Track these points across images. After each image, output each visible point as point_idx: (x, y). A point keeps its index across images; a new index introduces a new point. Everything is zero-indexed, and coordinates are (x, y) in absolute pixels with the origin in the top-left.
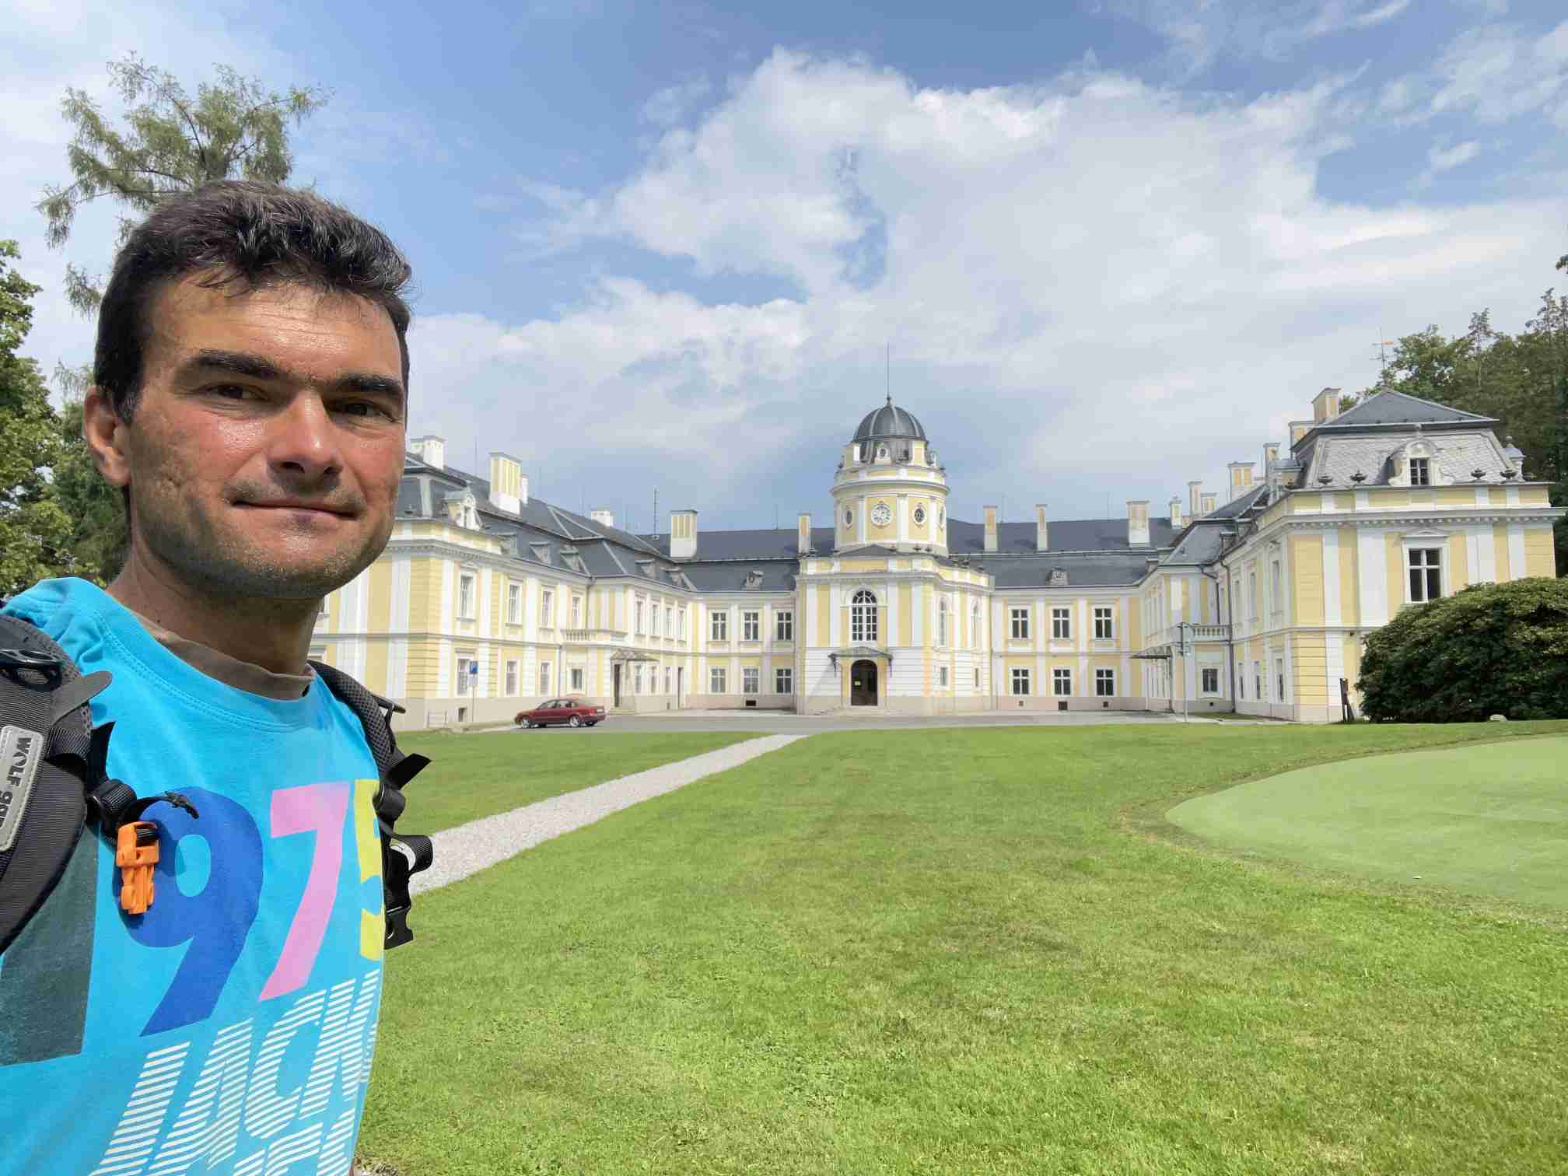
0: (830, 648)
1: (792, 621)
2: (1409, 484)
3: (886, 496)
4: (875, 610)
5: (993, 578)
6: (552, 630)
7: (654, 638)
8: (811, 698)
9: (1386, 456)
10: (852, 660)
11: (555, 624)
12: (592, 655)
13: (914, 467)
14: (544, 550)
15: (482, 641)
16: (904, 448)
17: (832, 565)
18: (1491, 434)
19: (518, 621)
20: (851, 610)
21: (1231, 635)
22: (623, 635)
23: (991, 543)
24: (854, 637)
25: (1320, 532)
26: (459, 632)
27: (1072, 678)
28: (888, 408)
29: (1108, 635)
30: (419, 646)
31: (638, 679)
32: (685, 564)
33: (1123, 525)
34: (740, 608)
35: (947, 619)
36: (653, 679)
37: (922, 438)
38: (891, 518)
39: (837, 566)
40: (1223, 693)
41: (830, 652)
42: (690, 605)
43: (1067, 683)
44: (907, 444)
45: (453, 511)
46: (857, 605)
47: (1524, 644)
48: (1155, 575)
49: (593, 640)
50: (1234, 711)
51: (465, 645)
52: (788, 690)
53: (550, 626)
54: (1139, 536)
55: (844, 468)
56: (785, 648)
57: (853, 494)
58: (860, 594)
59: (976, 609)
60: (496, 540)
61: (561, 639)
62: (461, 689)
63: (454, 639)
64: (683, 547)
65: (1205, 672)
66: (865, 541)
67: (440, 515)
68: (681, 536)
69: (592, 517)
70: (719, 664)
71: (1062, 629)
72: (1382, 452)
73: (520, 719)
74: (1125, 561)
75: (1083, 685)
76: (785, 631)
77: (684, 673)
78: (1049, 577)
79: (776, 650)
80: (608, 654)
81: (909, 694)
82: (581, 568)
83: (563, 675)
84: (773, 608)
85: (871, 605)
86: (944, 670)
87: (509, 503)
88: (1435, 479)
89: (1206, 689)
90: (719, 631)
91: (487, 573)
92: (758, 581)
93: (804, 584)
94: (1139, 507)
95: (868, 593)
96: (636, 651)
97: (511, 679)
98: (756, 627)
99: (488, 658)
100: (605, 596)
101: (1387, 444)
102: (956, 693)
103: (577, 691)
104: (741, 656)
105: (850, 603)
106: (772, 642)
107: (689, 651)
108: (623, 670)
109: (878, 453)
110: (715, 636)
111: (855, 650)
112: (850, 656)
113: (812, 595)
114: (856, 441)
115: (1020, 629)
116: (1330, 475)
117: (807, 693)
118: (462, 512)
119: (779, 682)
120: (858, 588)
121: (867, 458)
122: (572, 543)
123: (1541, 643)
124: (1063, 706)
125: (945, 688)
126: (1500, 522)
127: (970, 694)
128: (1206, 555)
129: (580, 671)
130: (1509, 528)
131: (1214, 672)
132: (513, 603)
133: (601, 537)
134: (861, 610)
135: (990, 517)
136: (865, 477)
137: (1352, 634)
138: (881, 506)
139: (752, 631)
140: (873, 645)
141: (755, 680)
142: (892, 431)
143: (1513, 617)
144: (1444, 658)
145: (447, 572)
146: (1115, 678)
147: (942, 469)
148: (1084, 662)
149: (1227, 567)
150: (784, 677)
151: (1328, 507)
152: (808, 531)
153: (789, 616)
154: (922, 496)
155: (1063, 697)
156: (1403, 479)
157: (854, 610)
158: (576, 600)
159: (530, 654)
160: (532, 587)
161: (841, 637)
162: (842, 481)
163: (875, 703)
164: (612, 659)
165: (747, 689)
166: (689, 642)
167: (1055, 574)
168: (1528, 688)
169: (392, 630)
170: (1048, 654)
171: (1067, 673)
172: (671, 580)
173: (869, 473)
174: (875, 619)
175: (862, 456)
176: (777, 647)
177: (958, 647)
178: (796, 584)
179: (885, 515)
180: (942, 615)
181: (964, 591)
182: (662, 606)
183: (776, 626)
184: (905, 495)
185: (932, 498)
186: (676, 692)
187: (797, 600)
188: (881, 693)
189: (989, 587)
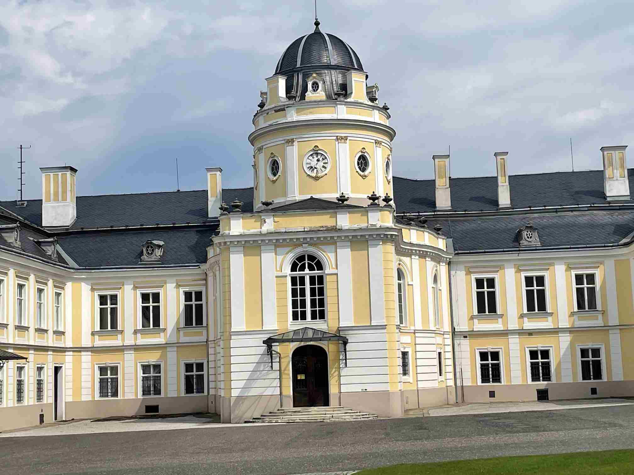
0: (263, 332)
1: (203, 302)
3: (324, 139)
4: (321, 279)
5: (450, 241)
7: (21, 328)
8: (240, 398)
10: (293, 346)
13: (356, 103)
16: (340, 82)
17: (263, 222)
20: (289, 280)
23: (443, 200)
24: (295, 317)
27: (552, 360)
28: (317, 34)
29: (592, 306)
32: (62, 236)
33: (598, 176)
34: (135, 288)
35: (407, 290)
36: (20, 383)
37: (360, 68)
38: (329, 167)
39: (269, 224)
41: (266, 337)
42: (69, 286)
43: (546, 367)
44: (344, 76)
46: (298, 273)
52: (201, 390)
54: (618, 188)
55: (265, 108)
56: (195, 336)
57: (279, 139)
58: (301, 258)
59: (435, 280)
64: (59, 213)
66: (298, 197)
68: (56, 199)
70: (108, 360)
71: (536, 300)
74: (603, 217)
75: (566, 368)
76: (194, 315)
77: (62, 373)
78: (518, 237)
79: (184, 339)
81: (370, 388)
84: (178, 286)
85: (316, 272)
90: (109, 317)
92: (159, 253)
93: (226, 248)
94: (616, 155)
95: (312, 258)
98: (157, 310)
102: (421, 385)
104: (137, 348)
105: (287, 270)
106: (178, 329)
107: (69, 344)
109: (310, 87)
110: (103, 325)
111: (296, 332)
112: (292, 341)
113: (237, 263)
114: (280, 71)
115: (487, 302)
117: (234, 393)
119: (188, 380)
120: (299, 251)
121: (296, 95)
124: (543, 395)
125: (406, 378)
127: (435, 385)
134: (302, 279)
136: (293, 116)
138: (316, 152)
139: (152, 316)
140: (319, 325)
141: (157, 379)
146: (603, 358)
148: (565, 340)
150: (195, 373)
152: (219, 189)
153: (199, 296)
155: (542, 384)
157: (294, 280)
161: (278, 317)
162: (262, 123)
163: (326, 403)
165: (146, 392)
166: (69, 333)
167: (525, 234)
170: (521, 332)
171: (545, 354)
172: (43, 254)
173: (298, 111)
174: (321, 292)
175: (289, 89)
176: (185, 335)
177: (419, 326)
178: (211, 252)
179: (321, 164)
180: (399, 285)
181: (423, 255)
182: (31, 285)
183: (182, 307)
184: (346, 138)
185: (377, 142)
186: (51, 400)
187: (210, 275)
188: (333, 390)
189: (447, 253)
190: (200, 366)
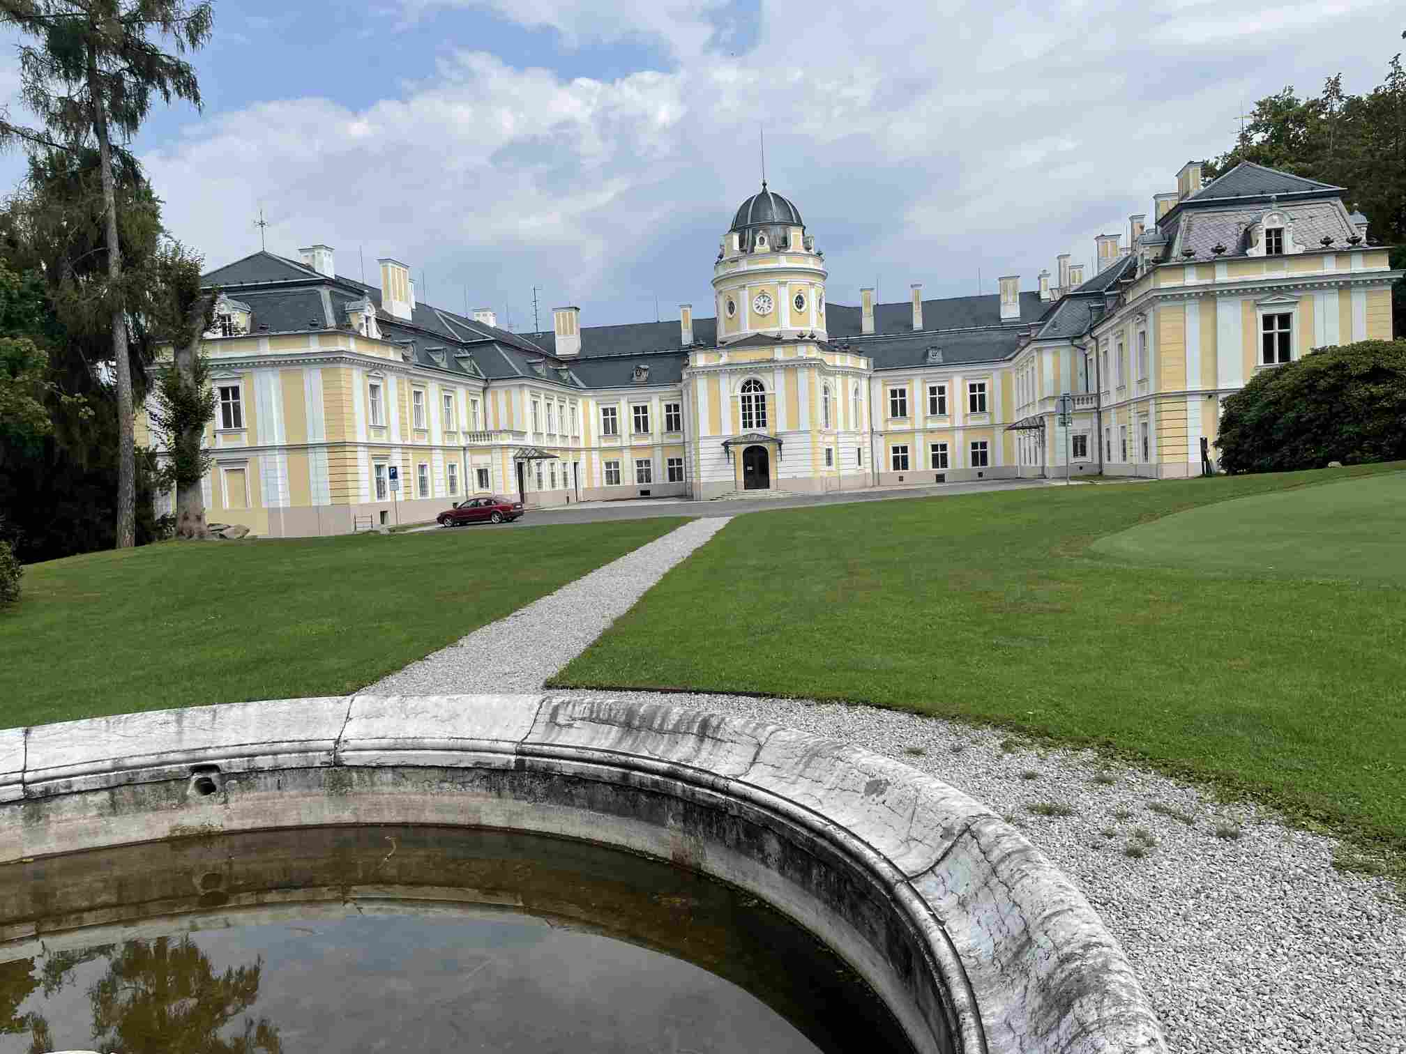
0: (722, 437)
1: (680, 413)
2: (1263, 253)
3: (768, 284)
4: (763, 397)
5: (871, 360)
6: (455, 433)
7: (551, 435)
8: (706, 484)
9: (1244, 227)
10: (744, 447)
11: (458, 425)
12: (497, 455)
13: (794, 253)
14: (441, 356)
15: (396, 446)
16: (782, 235)
17: (721, 356)
18: (1339, 202)
19: (424, 426)
20: (740, 399)
21: (1099, 405)
22: (522, 434)
23: (868, 325)
24: (745, 426)
25: (1182, 303)
26: (374, 440)
27: (949, 451)
28: (764, 192)
29: (983, 409)
30: (341, 455)
31: (539, 475)
32: (573, 361)
33: (995, 301)
34: (629, 402)
35: (831, 403)
36: (553, 474)
37: (799, 224)
38: (772, 306)
39: (725, 358)
40: (1091, 457)
41: (724, 440)
42: (580, 401)
43: (944, 457)
44: (785, 231)
45: (355, 321)
46: (746, 394)
47: (1360, 400)
48: (1027, 350)
49: (495, 441)
50: (1101, 473)
51: (380, 451)
52: (680, 478)
53: (453, 428)
54: (1011, 311)
56: (673, 439)
57: (735, 285)
58: (748, 383)
59: (856, 391)
61: (463, 441)
62: (381, 493)
64: (568, 345)
65: (1075, 438)
66: (748, 331)
67: (344, 327)
68: (565, 333)
69: (476, 319)
70: (612, 457)
71: (938, 406)
72: (1240, 223)
74: (997, 336)
75: (959, 458)
76: (673, 423)
77: (579, 467)
78: (926, 355)
79: (666, 441)
80: (511, 453)
81: (799, 476)
82: (475, 370)
83: (469, 475)
84: (661, 401)
85: (760, 393)
86: (829, 451)
87: (402, 310)
88: (1289, 247)
89: (1075, 454)
90: (610, 426)
91: (392, 379)
92: (645, 375)
93: (693, 375)
94: (1010, 283)
95: (756, 382)
96: (534, 449)
97: (423, 480)
98: (645, 419)
99: (403, 463)
100: (502, 396)
101: (1245, 215)
102: (842, 473)
103: (484, 490)
104: (633, 448)
105: (738, 392)
106: (662, 434)
107: (582, 445)
108: (525, 468)
109: (758, 241)
110: (606, 430)
111: (745, 437)
112: (741, 443)
113: (702, 384)
114: (733, 230)
115: (899, 408)
116: (1194, 249)
117: (703, 480)
118: (364, 321)
119: (671, 471)
120: (746, 378)
121: (746, 247)
122: (465, 346)
123: (1373, 399)
124: (940, 478)
125: (829, 468)
126: (1345, 285)
127: (853, 472)
128: (1075, 328)
129: (486, 470)
130: (1353, 290)
131: (1084, 438)
132: (418, 408)
133: (492, 338)
134: (749, 398)
135: (868, 301)
136: (744, 266)
137: (1210, 397)
138: (763, 294)
139: (641, 424)
140: (763, 431)
141: (648, 471)
142: (770, 218)
143: (1351, 377)
144: (1292, 415)
145: (357, 381)
146: (989, 449)
148: (960, 436)
149: (1096, 339)
150: (675, 466)
151: (1192, 279)
152: (690, 324)
153: (677, 407)
154: (799, 283)
155: (940, 470)
156: (1259, 250)
157: (743, 399)
158: (474, 402)
159: (438, 457)
160: (433, 392)
161: (732, 426)
162: (722, 273)
163: (768, 486)
164: (515, 458)
165: (640, 480)
166: (582, 438)
167: (930, 354)
168: (1362, 437)
169: (310, 441)
170: (925, 431)
171: (944, 447)
172: (560, 378)
173: (748, 264)
174: (763, 407)
175: (741, 245)
176: (668, 437)
177: (841, 428)
178: (685, 377)
179: (766, 304)
180: (826, 399)
181: (845, 374)
182: (555, 404)
183: (664, 418)
184: (786, 283)
185: (811, 284)
186: (573, 487)
187: (685, 392)
188: (772, 477)
189: (868, 369)
190: (679, 461)
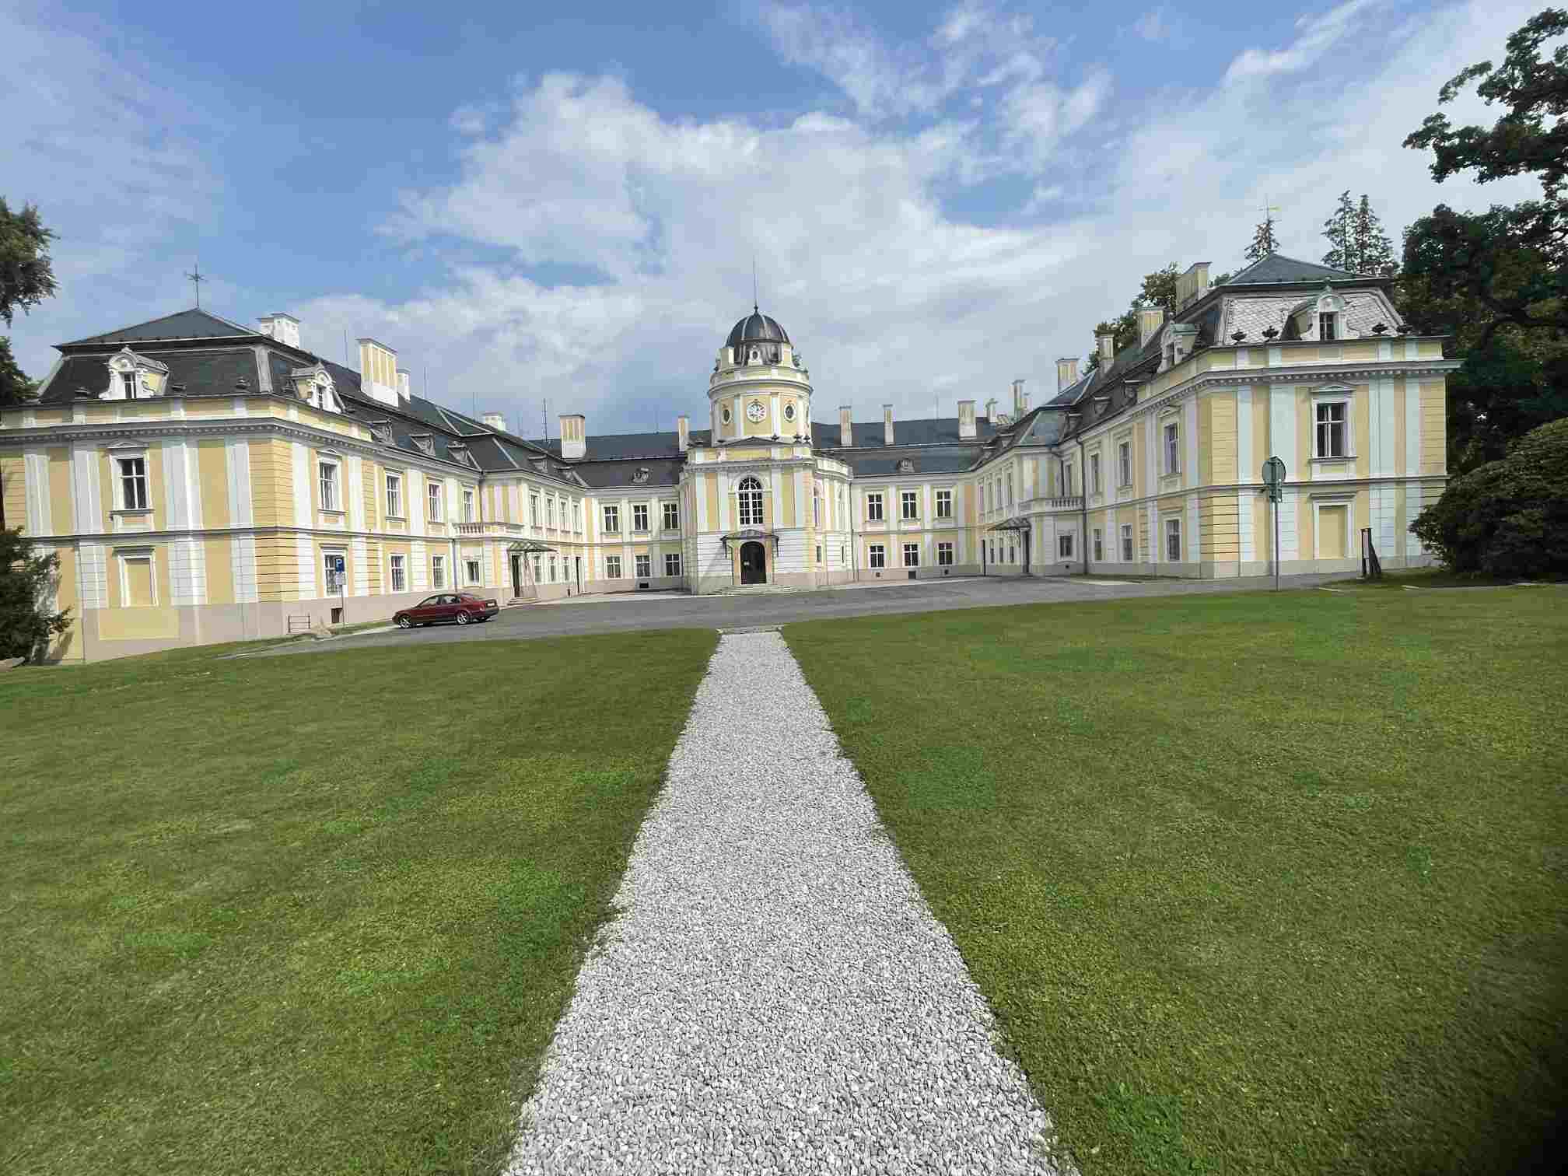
0: (720, 532)
1: (678, 512)
2: (1318, 338)
3: (761, 394)
4: (760, 496)
5: (852, 468)
6: (443, 524)
7: (551, 530)
8: (704, 578)
9: (1287, 314)
10: (741, 542)
11: (446, 517)
12: (488, 548)
13: (784, 368)
14: (426, 443)
15: (356, 535)
16: (773, 350)
17: (718, 454)
18: (1380, 292)
19: (400, 515)
20: (738, 497)
21: (1084, 506)
22: (518, 527)
23: (846, 439)
24: (742, 522)
25: (1236, 388)
26: (323, 524)
27: (919, 551)
28: (757, 315)
29: (948, 514)
30: (270, 543)
31: (537, 568)
32: (577, 464)
33: (955, 423)
34: (629, 502)
35: (820, 503)
36: (553, 568)
38: (765, 414)
39: (723, 456)
40: (1076, 557)
41: (721, 536)
42: (583, 500)
43: (915, 556)
44: (776, 347)
45: (302, 389)
46: (744, 491)
48: (1006, 456)
49: (487, 533)
50: (1088, 572)
51: (332, 540)
52: (677, 572)
53: (440, 519)
54: (968, 431)
56: (671, 535)
58: (746, 481)
59: (840, 494)
60: (362, 425)
61: (453, 533)
62: (333, 587)
63: (315, 533)
64: (574, 449)
65: (1062, 538)
66: (744, 434)
68: (571, 440)
70: (613, 552)
71: (910, 510)
73: (399, 617)
74: (956, 451)
75: (928, 556)
76: (671, 520)
77: (581, 561)
78: (898, 466)
79: (664, 538)
80: (504, 546)
81: (796, 571)
82: (471, 462)
83: (459, 568)
84: (660, 501)
85: (756, 490)
86: (818, 548)
87: (384, 391)
88: (1343, 333)
89: (1062, 554)
90: (612, 522)
91: (354, 462)
92: (645, 477)
93: (693, 473)
94: (968, 406)
95: (753, 480)
96: (533, 542)
97: (397, 575)
98: (645, 517)
99: (364, 554)
100: (498, 491)
101: (1293, 303)
102: (830, 569)
103: (475, 583)
105: (736, 489)
106: (661, 531)
107: (585, 541)
108: (521, 560)
109: (751, 356)
110: (608, 527)
111: (743, 532)
112: (739, 539)
113: (701, 484)
114: (730, 343)
115: (876, 511)
117: (701, 575)
118: (315, 390)
119: (669, 566)
120: (744, 475)
121: (741, 361)
122: (461, 440)
124: (912, 575)
125: (819, 564)
126: (1401, 375)
127: (840, 569)
128: (1052, 436)
129: (477, 563)
130: (1407, 380)
131: (1069, 538)
132: (392, 497)
133: (490, 434)
134: (747, 495)
136: (739, 377)
137: (1263, 491)
139: (641, 521)
140: (759, 527)
141: (647, 566)
142: (762, 335)
145: (298, 457)
146: (953, 550)
147: (806, 372)
148: (928, 538)
150: (673, 561)
151: (1244, 363)
152: (687, 434)
153: (674, 507)
154: (791, 394)
155: (912, 567)
156: (1313, 335)
157: (741, 496)
158: (468, 494)
159: (418, 548)
160: (414, 481)
161: (730, 522)
162: (717, 382)
163: (765, 582)
164: (508, 551)
165: (640, 574)
166: (584, 532)
167: (903, 463)
169: (233, 525)
170: (899, 532)
171: (915, 547)
172: (564, 477)
173: (743, 374)
174: (760, 504)
175: (736, 357)
176: (666, 535)
177: (828, 528)
178: (682, 478)
179: (760, 412)
180: (815, 500)
181: (832, 478)
182: (557, 500)
183: (663, 515)
184: (777, 394)
185: (800, 397)
186: (575, 580)
187: (682, 493)
188: (768, 572)
189: (849, 477)
190: (676, 557)
